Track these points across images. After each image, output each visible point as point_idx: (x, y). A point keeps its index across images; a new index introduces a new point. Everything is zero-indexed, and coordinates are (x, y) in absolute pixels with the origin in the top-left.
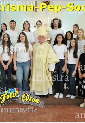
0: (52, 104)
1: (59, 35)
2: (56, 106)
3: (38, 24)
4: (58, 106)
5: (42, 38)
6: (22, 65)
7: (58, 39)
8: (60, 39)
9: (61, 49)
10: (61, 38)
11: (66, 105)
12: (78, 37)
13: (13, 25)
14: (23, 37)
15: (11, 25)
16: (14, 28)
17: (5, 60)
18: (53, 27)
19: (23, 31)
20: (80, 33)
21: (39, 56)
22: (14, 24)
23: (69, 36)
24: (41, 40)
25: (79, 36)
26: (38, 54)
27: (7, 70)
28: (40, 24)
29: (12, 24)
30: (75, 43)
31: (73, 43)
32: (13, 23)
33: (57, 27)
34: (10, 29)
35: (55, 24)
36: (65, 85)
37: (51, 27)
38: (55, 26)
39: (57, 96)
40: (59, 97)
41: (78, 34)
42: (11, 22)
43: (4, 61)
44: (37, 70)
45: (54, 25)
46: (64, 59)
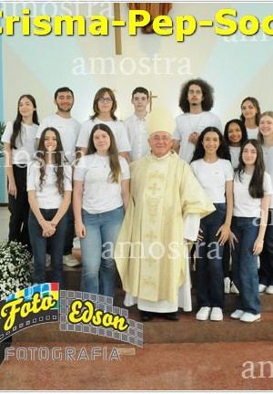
0: (190, 340)
1: (208, 129)
2: (202, 346)
3: (137, 99)
4: (206, 344)
5: (162, 141)
6: (101, 220)
7: (205, 143)
8: (212, 143)
9: (217, 173)
10: (215, 140)
11: (234, 341)
12: (261, 135)
13: (65, 100)
14: (104, 137)
15: (59, 101)
16: (69, 110)
17: (47, 207)
18: (185, 105)
19: (93, 118)
20: (266, 125)
21: (154, 193)
22: (68, 97)
23: (235, 133)
24: (158, 146)
25: (264, 134)
26: (150, 188)
27: (53, 236)
28: (143, 98)
29: (62, 97)
30: (255, 156)
31: (250, 154)
32: (65, 94)
33: (200, 107)
34: (57, 113)
35: (194, 98)
36: (227, 281)
37: (180, 105)
38: (194, 104)
39: (203, 314)
40: (212, 319)
41: (261, 125)
42: (59, 94)
43: (43, 211)
44: (147, 235)
45: (191, 102)
46: (224, 202)
